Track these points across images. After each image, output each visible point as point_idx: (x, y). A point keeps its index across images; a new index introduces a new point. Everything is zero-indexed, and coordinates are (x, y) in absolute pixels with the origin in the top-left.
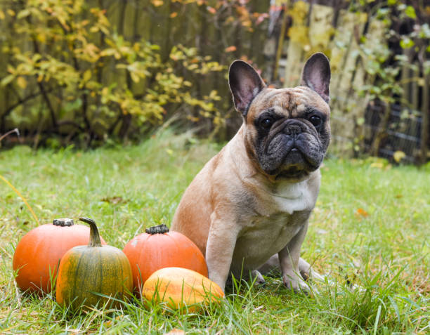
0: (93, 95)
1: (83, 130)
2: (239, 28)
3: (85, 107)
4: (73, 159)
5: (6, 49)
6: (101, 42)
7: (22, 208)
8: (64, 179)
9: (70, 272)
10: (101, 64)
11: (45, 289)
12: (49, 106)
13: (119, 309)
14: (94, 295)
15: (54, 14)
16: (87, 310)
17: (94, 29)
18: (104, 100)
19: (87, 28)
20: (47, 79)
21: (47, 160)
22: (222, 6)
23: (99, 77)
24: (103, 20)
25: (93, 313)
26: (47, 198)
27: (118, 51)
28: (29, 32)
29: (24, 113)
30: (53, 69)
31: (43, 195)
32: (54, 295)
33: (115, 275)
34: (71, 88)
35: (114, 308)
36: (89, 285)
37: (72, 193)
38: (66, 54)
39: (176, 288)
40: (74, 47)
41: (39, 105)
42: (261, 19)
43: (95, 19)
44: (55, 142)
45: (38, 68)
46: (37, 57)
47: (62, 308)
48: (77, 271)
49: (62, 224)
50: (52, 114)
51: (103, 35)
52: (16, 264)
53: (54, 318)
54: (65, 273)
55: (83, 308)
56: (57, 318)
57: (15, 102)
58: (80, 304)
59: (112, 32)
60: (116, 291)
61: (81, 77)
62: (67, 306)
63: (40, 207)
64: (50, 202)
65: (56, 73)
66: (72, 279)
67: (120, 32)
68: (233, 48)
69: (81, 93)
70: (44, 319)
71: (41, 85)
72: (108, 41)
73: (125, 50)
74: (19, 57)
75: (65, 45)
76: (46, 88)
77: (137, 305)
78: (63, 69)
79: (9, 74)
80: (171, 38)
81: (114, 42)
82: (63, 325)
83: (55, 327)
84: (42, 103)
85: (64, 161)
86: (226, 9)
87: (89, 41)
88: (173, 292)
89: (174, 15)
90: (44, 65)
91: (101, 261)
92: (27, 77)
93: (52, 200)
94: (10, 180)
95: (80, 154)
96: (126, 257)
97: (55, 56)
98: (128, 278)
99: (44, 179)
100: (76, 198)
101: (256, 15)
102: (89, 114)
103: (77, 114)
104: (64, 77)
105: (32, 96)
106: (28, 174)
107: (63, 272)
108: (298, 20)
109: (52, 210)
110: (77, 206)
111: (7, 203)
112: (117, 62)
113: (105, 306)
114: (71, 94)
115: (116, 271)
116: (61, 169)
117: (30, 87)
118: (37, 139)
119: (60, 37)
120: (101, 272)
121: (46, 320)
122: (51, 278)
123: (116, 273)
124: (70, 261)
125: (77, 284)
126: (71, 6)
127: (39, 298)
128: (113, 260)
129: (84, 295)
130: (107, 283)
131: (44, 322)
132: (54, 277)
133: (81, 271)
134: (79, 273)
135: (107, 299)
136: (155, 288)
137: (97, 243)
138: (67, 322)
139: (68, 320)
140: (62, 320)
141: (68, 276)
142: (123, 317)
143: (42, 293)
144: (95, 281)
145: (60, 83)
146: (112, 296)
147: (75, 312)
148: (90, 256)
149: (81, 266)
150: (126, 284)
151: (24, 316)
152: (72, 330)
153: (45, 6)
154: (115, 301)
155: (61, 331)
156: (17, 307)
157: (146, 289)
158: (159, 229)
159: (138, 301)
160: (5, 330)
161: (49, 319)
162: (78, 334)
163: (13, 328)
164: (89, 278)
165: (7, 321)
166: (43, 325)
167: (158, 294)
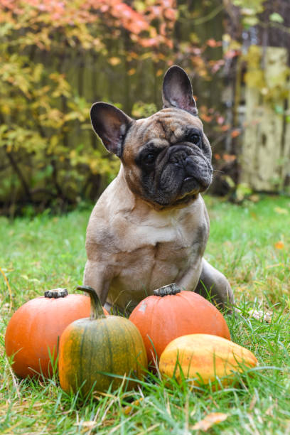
0: (62, 159)
1: (55, 197)
2: (196, 78)
3: (55, 173)
4: (50, 225)
6: (64, 106)
8: (44, 246)
9: (73, 353)
10: (66, 129)
11: (47, 376)
12: (20, 176)
13: (137, 390)
14: (105, 376)
15: (16, 83)
16: (99, 395)
17: (56, 94)
18: (74, 162)
19: (49, 93)
20: (17, 148)
21: (25, 228)
23: (65, 142)
24: (63, 84)
25: (106, 399)
26: (32, 267)
27: (82, 114)
30: (21, 138)
31: (26, 264)
32: (58, 379)
33: (126, 350)
34: (39, 157)
35: (129, 390)
36: (98, 365)
37: (56, 258)
38: (31, 123)
39: (200, 360)
40: (38, 114)
42: (217, 67)
43: (55, 85)
44: (30, 210)
45: (6, 139)
46: (4, 128)
47: (69, 395)
48: (81, 352)
49: (55, 296)
50: (24, 184)
51: (64, 100)
52: (10, 349)
53: (62, 408)
54: (68, 354)
55: (94, 394)
56: (65, 408)
58: (89, 389)
60: (129, 369)
61: (49, 143)
62: (75, 392)
63: (26, 277)
64: (35, 270)
65: (24, 141)
66: (77, 360)
69: (49, 160)
70: (50, 411)
71: (10, 155)
72: (70, 105)
75: (29, 113)
76: (16, 158)
77: (154, 383)
78: (29, 137)
80: (131, 95)
81: (77, 105)
82: (73, 416)
83: (64, 421)
85: (42, 228)
86: (182, 61)
87: (52, 107)
88: (198, 365)
89: (132, 72)
90: (11, 135)
91: (108, 335)
93: (36, 268)
95: (56, 219)
96: (135, 327)
97: (22, 125)
98: (141, 351)
99: (25, 247)
100: (61, 263)
101: (212, 63)
102: (59, 180)
103: (47, 181)
104: (32, 144)
105: (3, 168)
106: (8, 244)
107: (65, 352)
109: (38, 279)
110: (64, 272)
113: (120, 388)
114: (40, 162)
115: (127, 345)
116: (40, 235)
118: (13, 209)
119: (23, 107)
120: (110, 349)
121: (53, 412)
122: (52, 360)
123: (127, 348)
124: (72, 339)
125: (83, 366)
126: (31, 74)
127: (41, 384)
128: (122, 332)
129: (92, 378)
130: (118, 361)
131: (50, 416)
132: (55, 359)
133: (87, 349)
134: (84, 353)
135: (122, 380)
136: (175, 361)
137: (100, 315)
138: (77, 412)
139: (78, 410)
140: (71, 411)
141: (72, 358)
142: (142, 400)
143: (43, 378)
144: (104, 360)
145: (29, 151)
146: (127, 376)
147: (85, 399)
148: (95, 330)
149: (85, 344)
150: (140, 359)
151: (25, 409)
152: (85, 425)
153: (6, 77)
154: (130, 382)
155: (72, 425)
156: (16, 397)
157: (163, 363)
158: (169, 290)
159: (155, 379)
160: (5, 431)
161: (56, 410)
162: (94, 427)
163: (15, 426)
164: (96, 357)
165: (8, 418)
166: (50, 418)
167: (181, 369)
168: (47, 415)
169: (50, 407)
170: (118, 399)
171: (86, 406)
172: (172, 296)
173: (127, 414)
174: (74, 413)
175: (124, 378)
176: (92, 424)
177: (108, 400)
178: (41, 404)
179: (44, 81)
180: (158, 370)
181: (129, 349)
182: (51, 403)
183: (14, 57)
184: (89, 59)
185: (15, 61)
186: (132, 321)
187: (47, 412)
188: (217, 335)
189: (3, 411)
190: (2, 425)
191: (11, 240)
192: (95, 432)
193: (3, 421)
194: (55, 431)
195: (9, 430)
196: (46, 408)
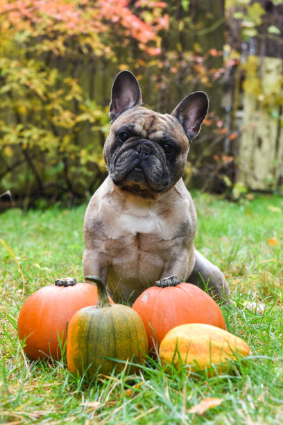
0: (73, 157)
1: (65, 191)
2: (198, 84)
3: (66, 169)
4: (60, 217)
6: (76, 108)
8: (55, 236)
9: (80, 338)
10: (77, 129)
11: (55, 359)
12: (34, 171)
13: (138, 374)
14: (109, 360)
15: (32, 87)
16: (103, 378)
17: (69, 98)
18: (83, 161)
19: (63, 96)
20: (31, 146)
21: (37, 220)
23: (76, 141)
24: (76, 88)
25: (109, 382)
26: (44, 256)
27: (92, 115)
28: (11, 105)
29: (13, 180)
30: (35, 137)
31: (38, 253)
32: (65, 362)
33: (129, 336)
34: (52, 154)
35: (132, 373)
36: (103, 350)
37: (65, 249)
38: (45, 123)
39: (197, 348)
40: (52, 115)
42: (217, 75)
43: (68, 88)
44: (43, 203)
45: (21, 137)
46: (20, 127)
47: (76, 376)
48: (88, 336)
49: (65, 284)
50: (38, 178)
51: (76, 102)
52: (22, 332)
53: (69, 389)
54: (75, 338)
55: (99, 377)
56: (72, 389)
57: (4, 170)
58: (94, 372)
59: (84, 99)
60: (131, 354)
61: (61, 141)
62: (81, 375)
63: (38, 266)
64: (46, 259)
65: (38, 140)
66: (83, 344)
67: (92, 97)
69: (61, 157)
70: (58, 391)
71: (25, 152)
72: (82, 107)
73: (98, 113)
74: (4, 129)
75: (44, 113)
76: (31, 155)
78: (43, 136)
81: (88, 107)
82: (78, 397)
83: (71, 400)
84: (28, 168)
85: (52, 219)
86: (185, 69)
87: (65, 108)
88: (195, 353)
89: (139, 78)
90: (27, 134)
91: (113, 323)
92: (13, 146)
93: (48, 257)
94: (6, 241)
95: (66, 212)
96: (138, 315)
97: (37, 124)
98: (143, 338)
99: (37, 237)
100: (70, 253)
101: (213, 71)
102: (70, 176)
103: (59, 176)
104: (46, 143)
105: (18, 163)
106: (22, 233)
107: (73, 337)
108: (251, 73)
109: (49, 268)
110: (73, 261)
111: (6, 264)
112: (91, 125)
113: (123, 373)
114: (52, 158)
115: (130, 332)
116: (51, 227)
117: (16, 155)
118: (26, 202)
119: (39, 108)
120: (114, 334)
121: (60, 392)
122: (60, 344)
123: (130, 335)
124: (80, 325)
125: (89, 350)
126: (47, 78)
127: (50, 366)
128: (126, 320)
129: (97, 362)
130: (121, 347)
131: (58, 395)
132: (64, 341)
133: (93, 335)
134: (90, 338)
135: (124, 365)
136: (174, 348)
137: (105, 302)
138: (83, 393)
139: (83, 391)
140: (77, 391)
141: (79, 342)
142: (143, 383)
143: (52, 360)
144: (108, 345)
145: (43, 149)
146: (129, 361)
147: (90, 381)
148: (101, 317)
149: (91, 330)
150: (142, 346)
151: (35, 389)
152: (90, 405)
153: (24, 81)
154: (132, 366)
155: (77, 405)
156: (27, 377)
157: (163, 350)
158: (170, 281)
159: (155, 364)
160: (17, 409)
161: (63, 391)
162: (98, 408)
163: (25, 405)
164: (102, 343)
165: (19, 396)
166: (58, 398)
167: (179, 356)
168: (55, 395)
169: (58, 388)
170: (121, 381)
171: (91, 387)
172: (172, 287)
173: (128, 397)
174: (80, 394)
175: (127, 363)
176: (96, 404)
177: (111, 383)
178: (50, 385)
179: (59, 84)
180: (158, 356)
181: (132, 335)
182: (58, 384)
183: (31, 62)
184: (100, 66)
185: (33, 66)
186: (135, 309)
187: (55, 392)
188: (214, 325)
189: (14, 390)
190: (13, 403)
191: (24, 230)
192: (98, 412)
193: (14, 399)
194: (62, 410)
195: (20, 408)
196: (54, 388)
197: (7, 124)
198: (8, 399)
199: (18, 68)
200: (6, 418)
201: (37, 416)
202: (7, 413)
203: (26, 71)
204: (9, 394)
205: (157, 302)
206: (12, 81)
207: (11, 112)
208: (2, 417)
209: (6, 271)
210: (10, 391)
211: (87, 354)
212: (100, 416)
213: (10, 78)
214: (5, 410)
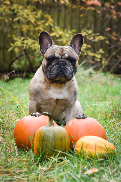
2: (111, 19)
5: (9, 36)
6: (50, 29)
7: (18, 107)
9: (40, 139)
12: (29, 60)
13: (64, 157)
14: (52, 150)
15: (29, 19)
16: (49, 158)
17: (47, 24)
19: (44, 24)
20: (27, 48)
22: (103, 10)
24: (50, 20)
25: (52, 159)
27: (58, 33)
28: (19, 27)
29: (19, 63)
30: (30, 43)
32: (33, 150)
33: (61, 140)
34: (37, 52)
35: (61, 156)
36: (49, 145)
38: (35, 36)
39: (91, 146)
41: (25, 60)
43: (47, 20)
44: (32, 75)
45: (23, 43)
46: (23, 38)
47: (37, 157)
48: (43, 139)
49: (35, 116)
50: (30, 63)
51: (51, 27)
52: (15, 135)
53: (34, 162)
54: (38, 140)
55: (47, 157)
56: (35, 162)
57: (14, 59)
58: (45, 155)
59: (54, 25)
60: (62, 148)
62: (40, 155)
63: (26, 106)
65: (31, 45)
66: (41, 143)
67: (58, 25)
68: (109, 29)
70: (29, 162)
71: (25, 50)
72: (53, 29)
74: (15, 39)
75: (34, 32)
76: (27, 52)
77: (73, 155)
78: (34, 43)
79: (11, 46)
80: (81, 26)
81: (56, 29)
82: (38, 165)
83: (34, 166)
84: (26, 58)
86: (105, 11)
87: (45, 30)
88: (90, 149)
90: (26, 42)
91: (54, 134)
92: (19, 47)
96: (66, 131)
97: (31, 37)
98: (68, 141)
101: (119, 13)
104: (35, 46)
105: (21, 56)
106: (21, 90)
107: (37, 139)
112: (57, 38)
113: (58, 155)
114: (38, 54)
115: (62, 138)
117: (20, 52)
118: (24, 74)
119: (32, 29)
120: (55, 139)
121: (30, 163)
122: (31, 142)
123: (62, 139)
124: (40, 134)
125: (44, 145)
126: (36, 14)
127: (27, 151)
128: (60, 133)
129: (47, 150)
130: (58, 144)
131: (29, 164)
132: (33, 141)
133: (45, 139)
134: (44, 140)
135: (58, 152)
136: (81, 146)
137: (52, 125)
138: (40, 164)
139: (40, 163)
140: (37, 163)
141: (39, 142)
142: (66, 161)
143: (28, 149)
144: (52, 143)
145: (33, 49)
146: (61, 151)
147: (43, 159)
148: (49, 131)
149: (45, 136)
150: (67, 144)
151: (19, 161)
152: (42, 168)
153: (25, 16)
154: (62, 153)
155: (37, 169)
156: (16, 156)
157: (76, 147)
158: (82, 117)
159: (73, 153)
160: (10, 169)
161: (31, 162)
162: (45, 170)
163: (14, 167)
164: (49, 142)
165: (12, 163)
166: (29, 165)
167: (83, 150)
168: (28, 164)
169: (29, 161)
170: (56, 160)
171: (44, 161)
172: (83, 119)
173: (59, 166)
175: (60, 151)
176: (45, 168)
177: (52, 160)
178: (26, 159)
179: (42, 18)
180: (74, 149)
181: (63, 140)
182: (30, 159)
183: (29, 6)
185: (30, 8)
186: (66, 128)
187: (28, 163)
188: (101, 137)
189: (10, 161)
190: (9, 166)
191: (22, 88)
192: (45, 172)
193: (10, 164)
194: (30, 170)
195: (12, 168)
196: (27, 161)
197: (16, 37)
198: (7, 164)
199: (22, 9)
200: (6, 172)
201: (19, 172)
202: (6, 170)
203: (26, 11)
204: (8, 162)
205: (75, 125)
206: (20, 16)
207: (19, 30)
208: (4, 172)
209: (11, 108)
210: (8, 161)
211: (43, 147)
212: (46, 173)
213: (18, 14)
214: (5, 169)
